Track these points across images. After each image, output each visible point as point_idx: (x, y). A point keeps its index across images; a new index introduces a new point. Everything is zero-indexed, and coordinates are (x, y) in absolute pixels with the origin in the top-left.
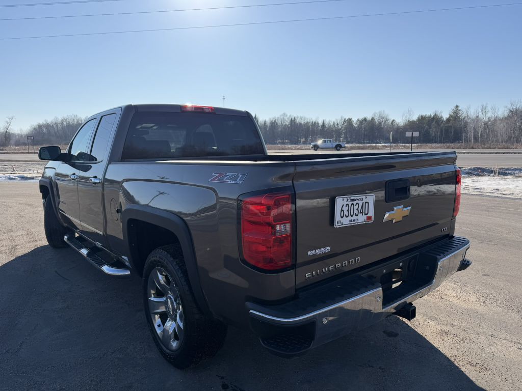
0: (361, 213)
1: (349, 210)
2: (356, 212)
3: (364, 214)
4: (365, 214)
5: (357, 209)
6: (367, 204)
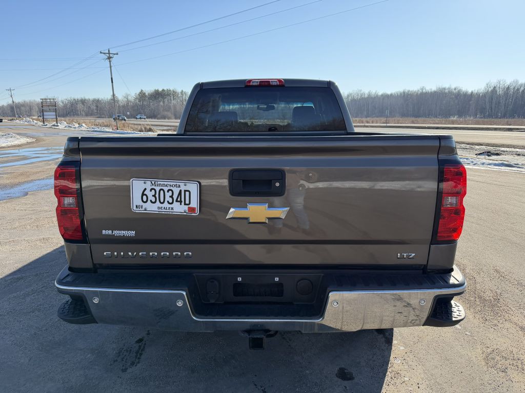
0: (177, 201)
1: (157, 196)
2: (168, 199)
3: (183, 203)
4: (185, 204)
5: (172, 197)
6: (187, 193)
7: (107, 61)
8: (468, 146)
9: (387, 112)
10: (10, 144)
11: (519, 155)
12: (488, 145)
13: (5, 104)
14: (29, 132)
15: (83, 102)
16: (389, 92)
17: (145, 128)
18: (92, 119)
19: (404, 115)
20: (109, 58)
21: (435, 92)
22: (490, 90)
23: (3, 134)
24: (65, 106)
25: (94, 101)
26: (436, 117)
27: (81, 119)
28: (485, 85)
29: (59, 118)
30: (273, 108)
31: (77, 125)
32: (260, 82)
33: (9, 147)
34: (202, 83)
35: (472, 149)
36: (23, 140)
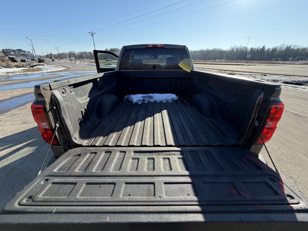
7: (92, 36)
8: (224, 71)
9: (195, 58)
10: (57, 70)
11: (241, 75)
12: (231, 71)
13: (56, 54)
14: (66, 65)
15: (85, 53)
16: (196, 50)
17: (108, 64)
18: (89, 60)
19: (201, 59)
20: (92, 35)
21: (212, 50)
22: (232, 49)
23: (55, 66)
24: (79, 54)
25: (89, 52)
26: (211, 60)
27: (85, 60)
28: (230, 48)
29: (76, 59)
30: (157, 57)
31: (83, 62)
32: (153, 45)
33: (57, 71)
34: (126, 46)
35: (225, 72)
36: (63, 69)
